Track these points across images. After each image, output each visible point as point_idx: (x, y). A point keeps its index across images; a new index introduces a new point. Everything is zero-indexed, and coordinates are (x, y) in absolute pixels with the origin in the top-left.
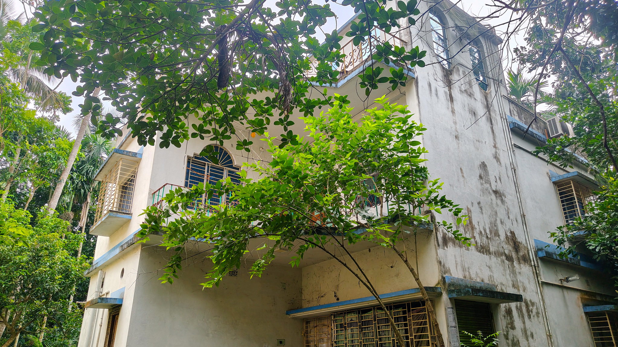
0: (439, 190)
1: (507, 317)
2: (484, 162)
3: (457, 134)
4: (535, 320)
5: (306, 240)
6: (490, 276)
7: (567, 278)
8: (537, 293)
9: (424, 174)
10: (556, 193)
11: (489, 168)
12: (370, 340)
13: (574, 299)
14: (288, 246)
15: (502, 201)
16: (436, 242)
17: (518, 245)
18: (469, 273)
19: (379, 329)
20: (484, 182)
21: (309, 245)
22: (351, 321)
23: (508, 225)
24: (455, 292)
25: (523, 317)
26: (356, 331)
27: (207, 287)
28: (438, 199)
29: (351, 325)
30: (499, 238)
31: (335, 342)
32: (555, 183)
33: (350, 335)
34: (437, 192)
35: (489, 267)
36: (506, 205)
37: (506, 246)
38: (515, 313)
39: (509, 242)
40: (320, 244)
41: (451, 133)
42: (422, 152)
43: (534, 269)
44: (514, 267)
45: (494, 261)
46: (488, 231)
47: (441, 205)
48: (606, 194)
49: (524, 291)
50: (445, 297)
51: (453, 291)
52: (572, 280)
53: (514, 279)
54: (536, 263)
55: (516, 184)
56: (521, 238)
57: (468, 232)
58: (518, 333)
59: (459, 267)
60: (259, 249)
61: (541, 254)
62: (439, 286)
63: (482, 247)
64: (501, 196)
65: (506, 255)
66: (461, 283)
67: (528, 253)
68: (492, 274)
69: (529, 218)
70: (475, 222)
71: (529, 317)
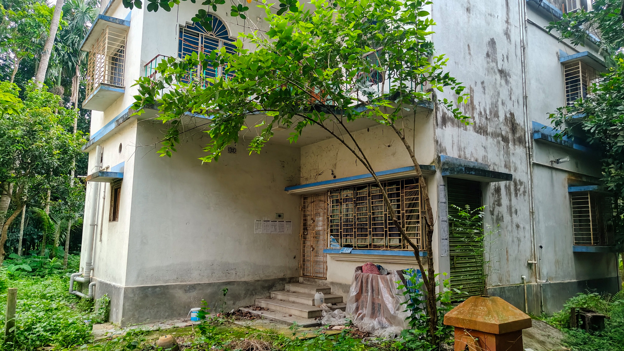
0: (443, 67)
1: (496, 195)
2: (493, 39)
3: (469, 6)
4: (521, 198)
5: (304, 117)
6: (485, 156)
7: (558, 160)
8: (527, 173)
9: (430, 50)
10: (563, 74)
11: (498, 46)
12: (364, 214)
13: (562, 180)
14: (287, 124)
15: (507, 82)
16: (435, 121)
17: (516, 127)
18: (465, 152)
19: (372, 204)
20: (490, 60)
21: (307, 122)
22: (346, 197)
23: (509, 106)
24: (449, 171)
25: (510, 195)
26: (351, 206)
27: (206, 161)
28: (442, 76)
29: (346, 200)
30: (498, 119)
31: (331, 216)
32: (563, 64)
33: (345, 210)
34: (442, 68)
35: (485, 148)
36: (510, 85)
37: (503, 128)
38: (503, 191)
39: (507, 124)
40: (318, 121)
41: (462, 5)
42: (430, 25)
43: (528, 150)
44: (509, 148)
45: (490, 141)
46: (488, 112)
47: (444, 82)
48: (612, 76)
49: (515, 171)
50: (438, 175)
51: (447, 170)
52: (562, 162)
53: (507, 160)
54: (530, 145)
55: (523, 64)
56: (519, 119)
57: (468, 113)
58: (503, 209)
59: (455, 147)
60: (257, 126)
61: (537, 136)
62: (434, 164)
63: (480, 128)
64: (506, 76)
65: (502, 136)
66: (455, 162)
67: (525, 134)
68: (486, 154)
69: (530, 99)
70: (476, 103)
71: (516, 195)
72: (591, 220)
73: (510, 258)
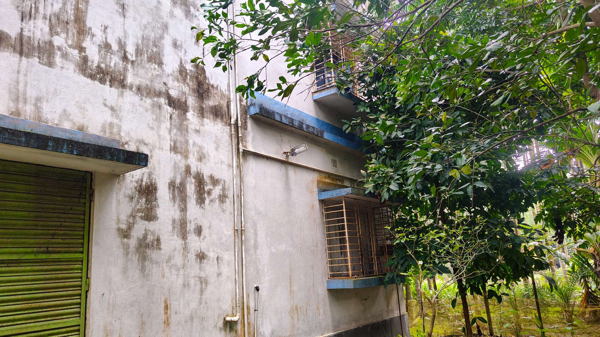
1: (140, 198)
4: (213, 206)
6: (111, 123)
7: (293, 151)
8: (230, 166)
13: (306, 181)
17: (208, 89)
18: (37, 107)
25: (184, 200)
30: (161, 67)
35: (112, 109)
37: (174, 84)
38: (163, 194)
39: (184, 80)
43: (233, 130)
44: (187, 119)
45: (133, 101)
46: (131, 49)
49: (200, 159)
52: (300, 153)
53: (180, 138)
54: (240, 122)
58: (161, 226)
61: (253, 111)
63: (102, 71)
65: (169, 98)
67: (228, 106)
68: (116, 121)
70: (93, 24)
71: (201, 200)
72: (347, 239)
73: (174, 319)
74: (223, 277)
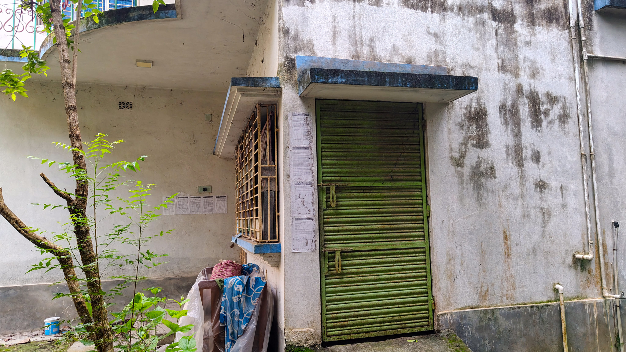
1: (470, 125)
4: (552, 129)
6: (436, 51)
18: (372, 48)
25: (517, 123)
35: (436, 36)
38: (494, 118)
43: (573, 33)
44: (515, 32)
45: (454, 23)
49: (533, 76)
50: (290, 95)
54: (582, 22)
58: (495, 154)
59: (343, 39)
61: (600, 4)
65: (492, 10)
67: (565, 5)
68: (440, 48)
71: (537, 123)
73: (514, 250)
74: (570, 210)
